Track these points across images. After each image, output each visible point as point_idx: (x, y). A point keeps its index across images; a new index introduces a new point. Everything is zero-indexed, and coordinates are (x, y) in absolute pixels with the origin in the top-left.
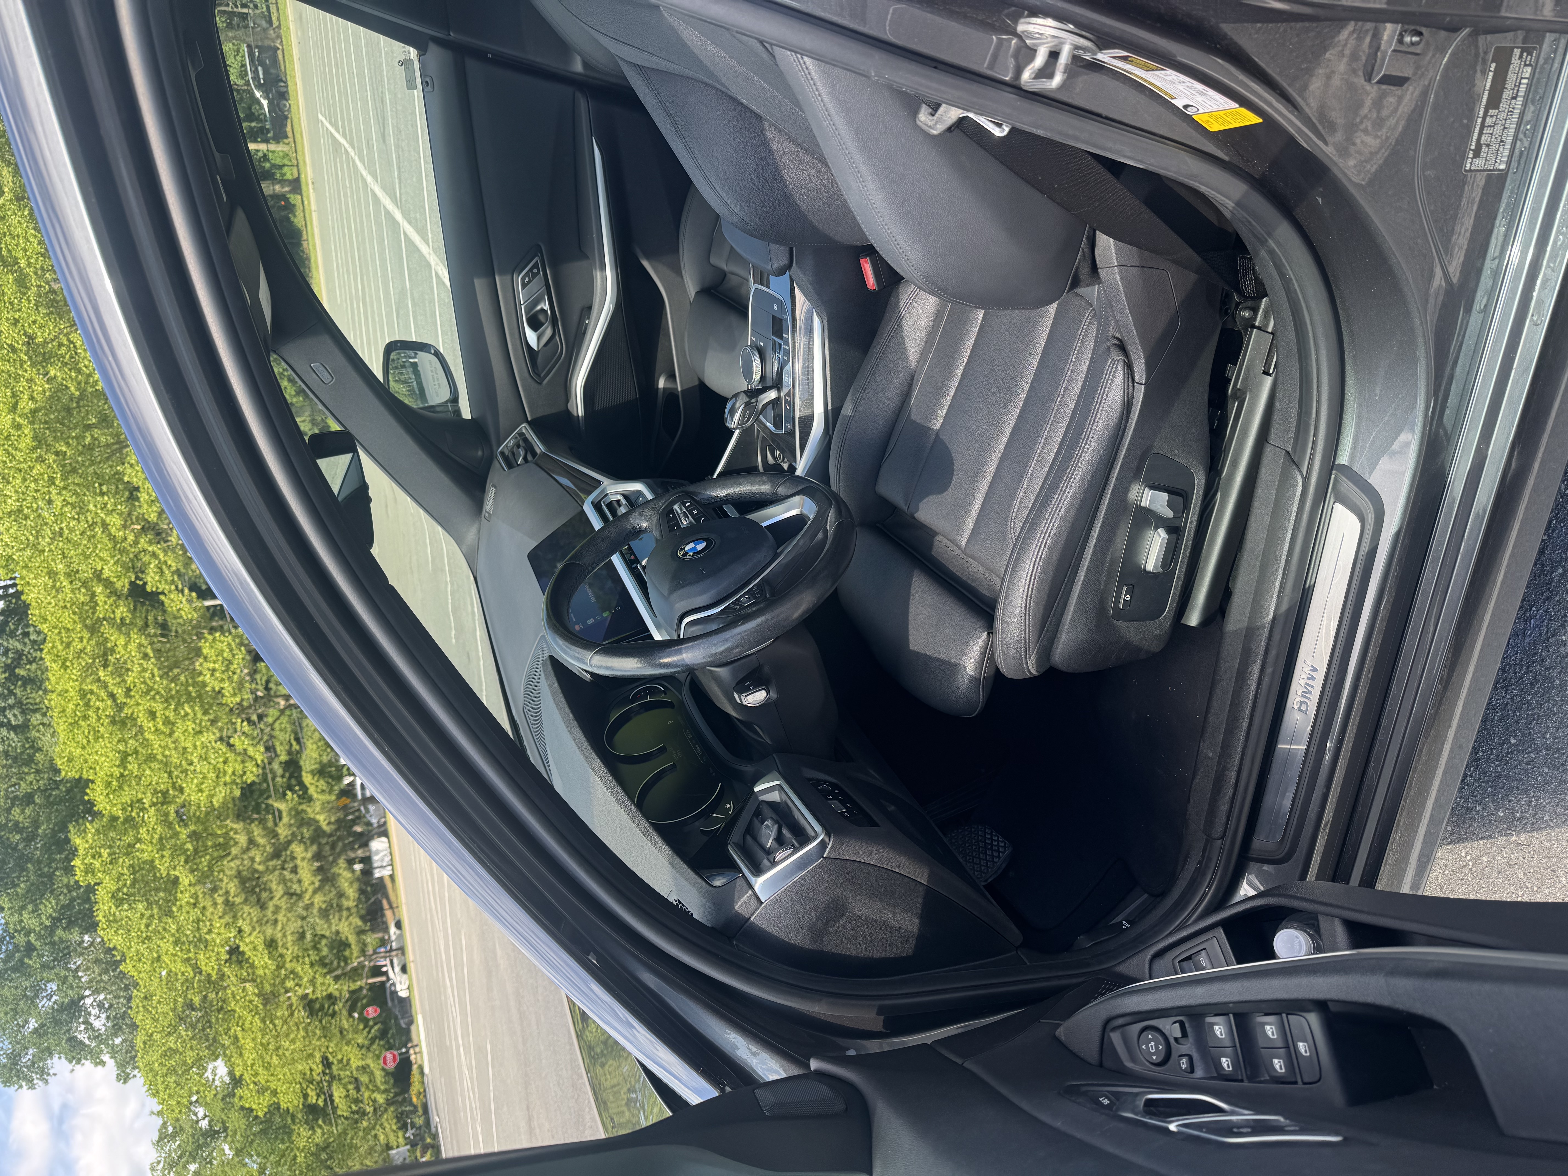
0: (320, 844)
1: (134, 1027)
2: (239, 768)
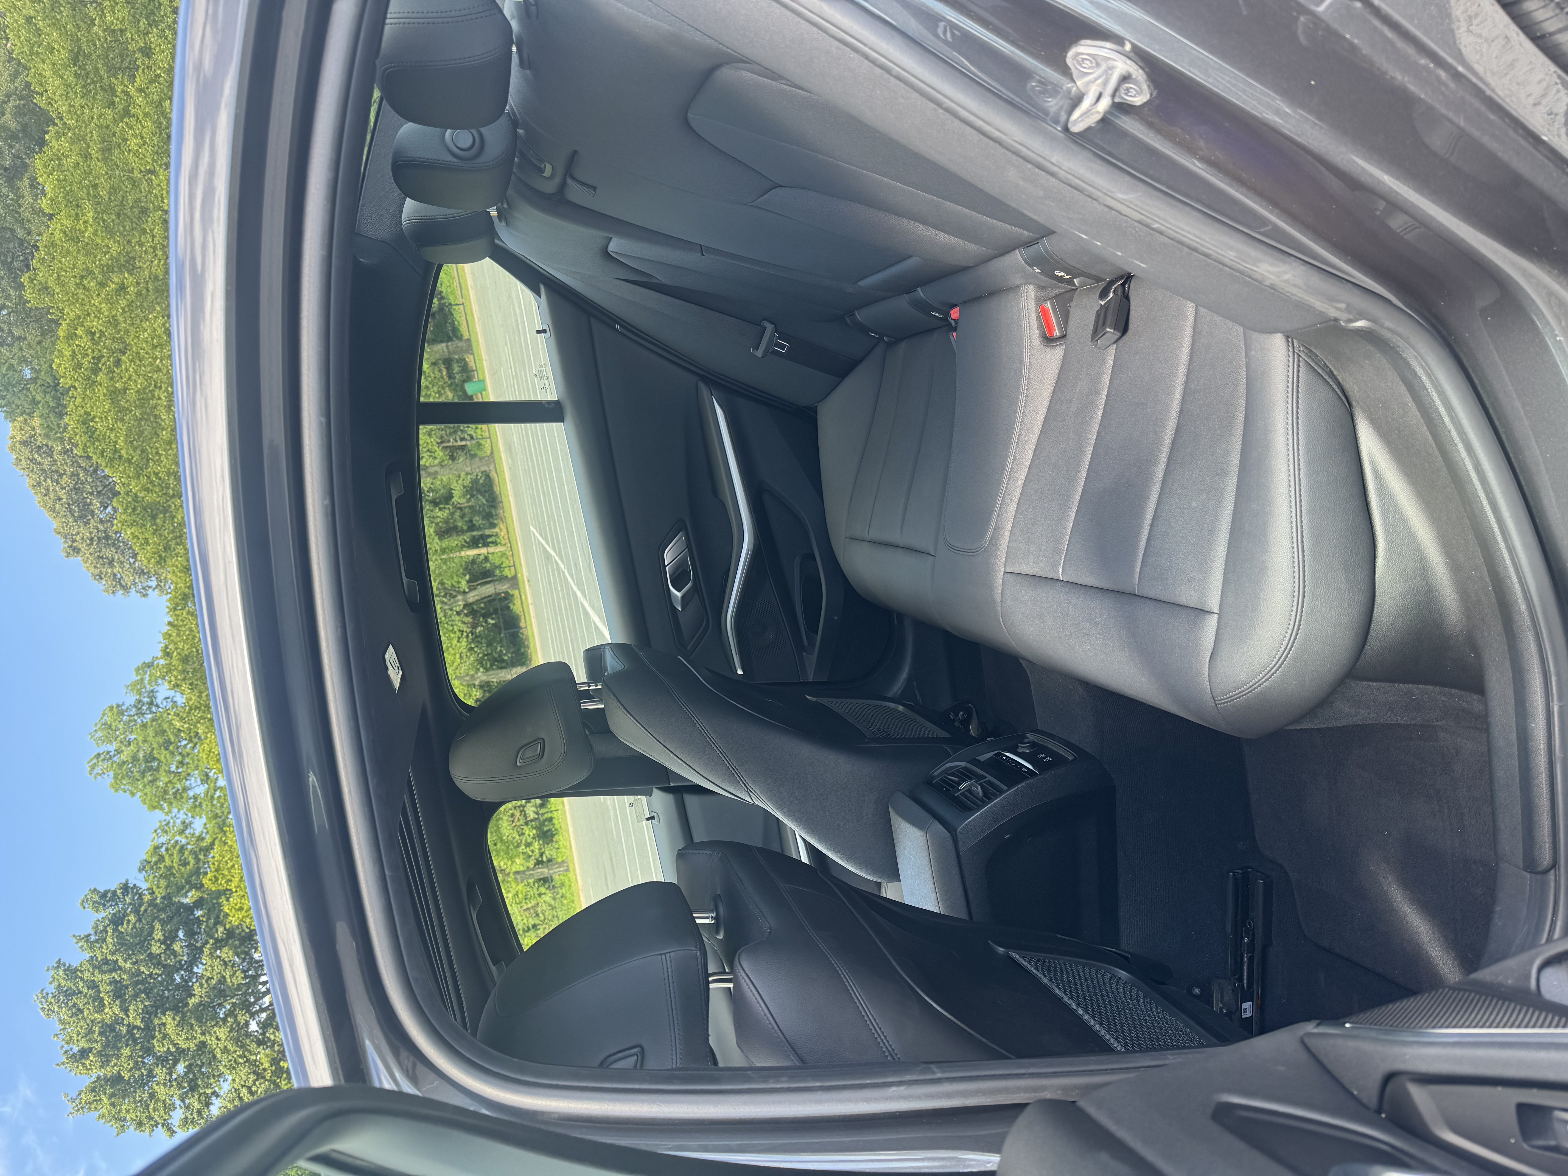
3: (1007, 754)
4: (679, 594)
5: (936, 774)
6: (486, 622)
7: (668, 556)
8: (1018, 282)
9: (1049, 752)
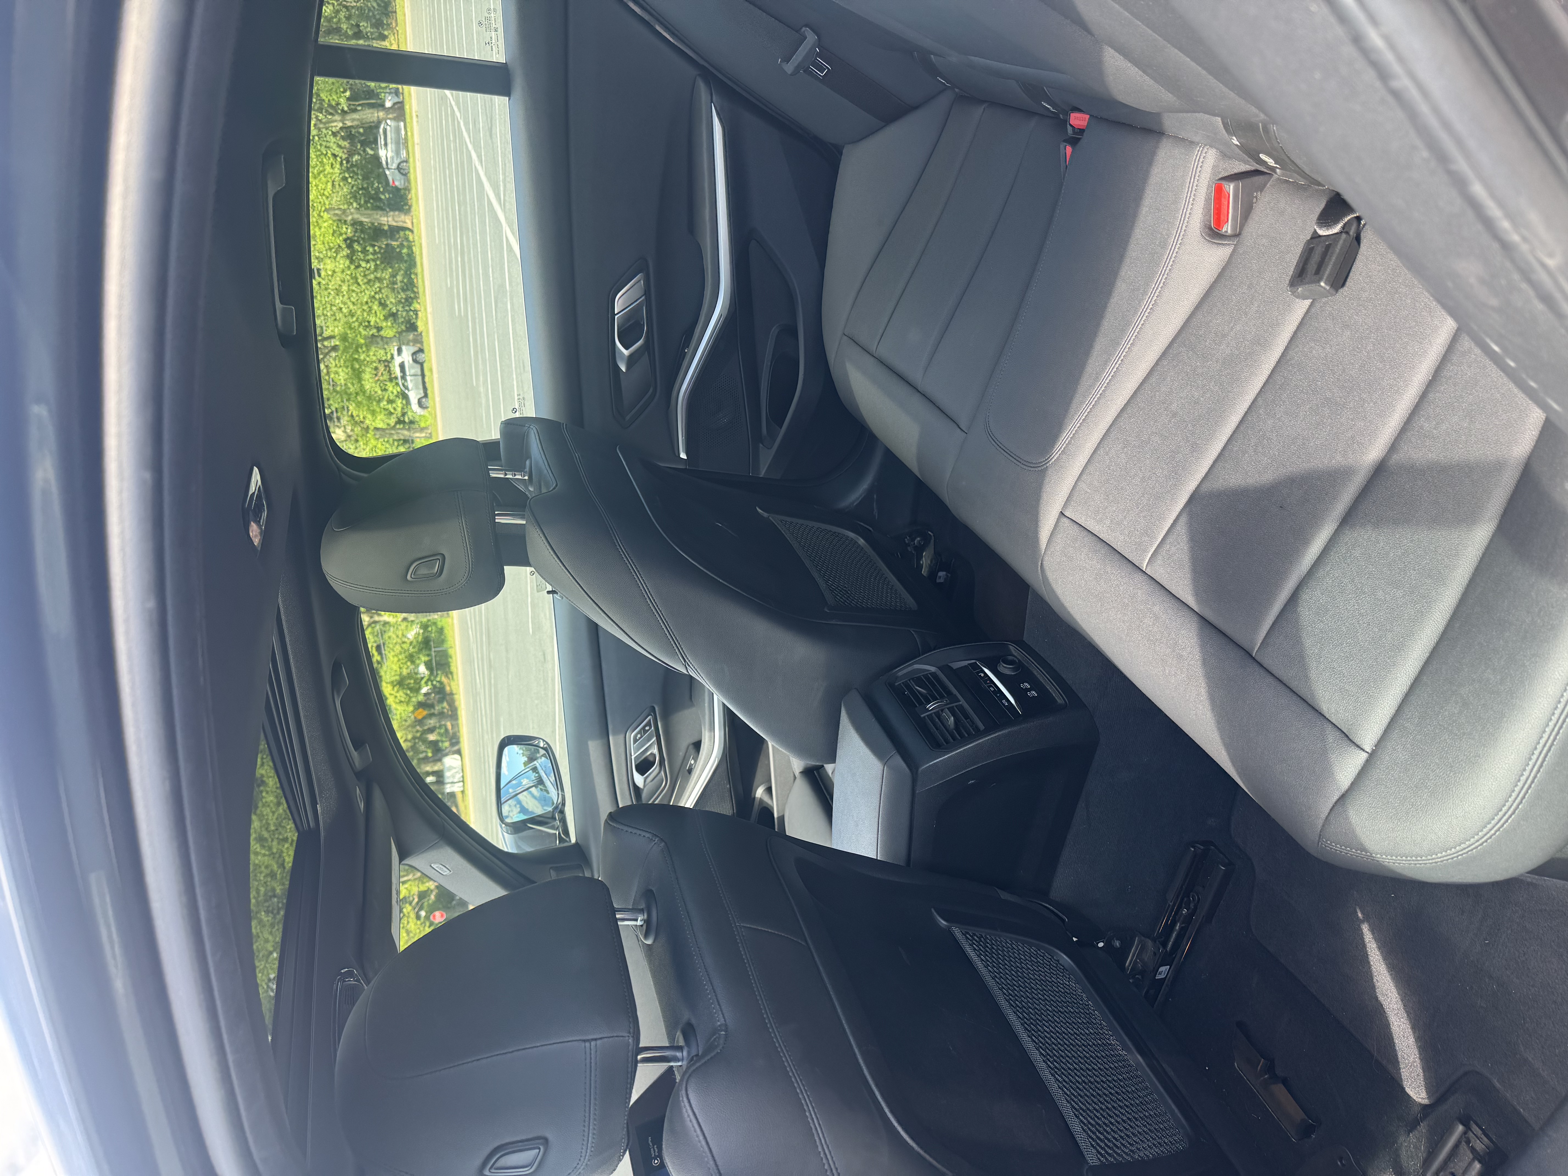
3: (987, 671)
4: (626, 352)
5: (900, 674)
6: (364, 151)
7: (620, 303)
8: (1196, 139)
9: (1036, 685)
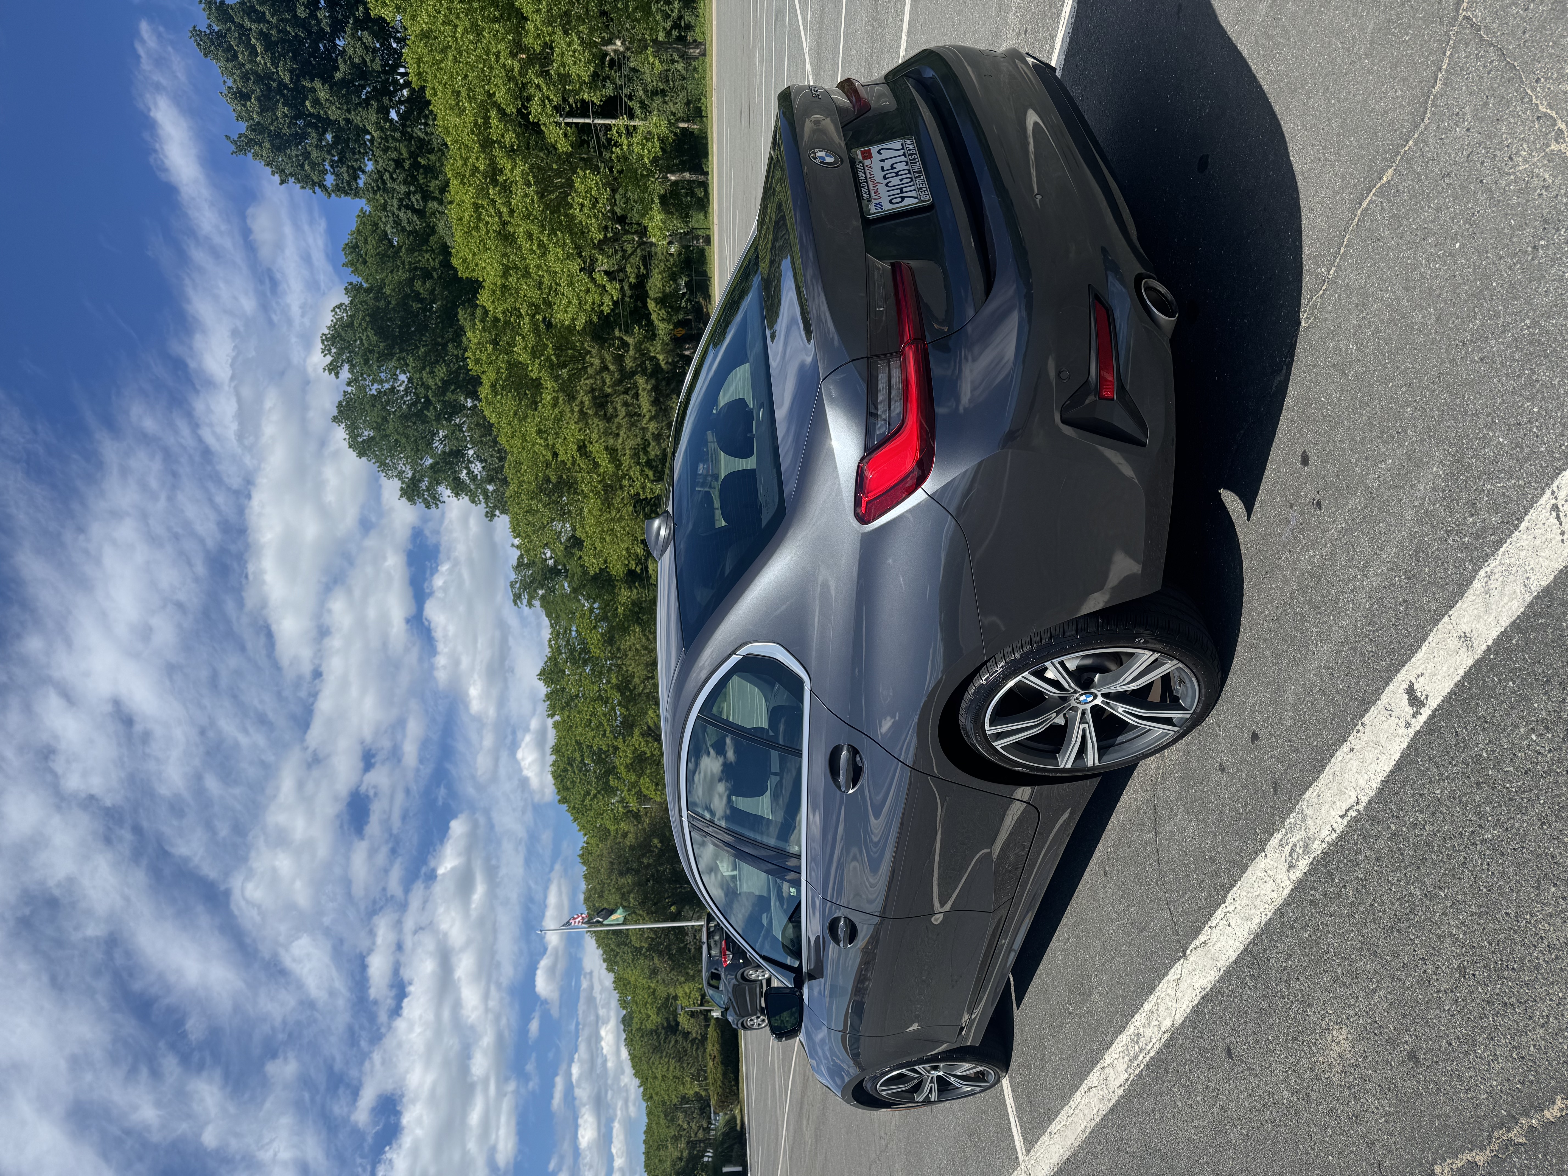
0: (657, 379)
1: (505, 482)
2: (597, 298)
